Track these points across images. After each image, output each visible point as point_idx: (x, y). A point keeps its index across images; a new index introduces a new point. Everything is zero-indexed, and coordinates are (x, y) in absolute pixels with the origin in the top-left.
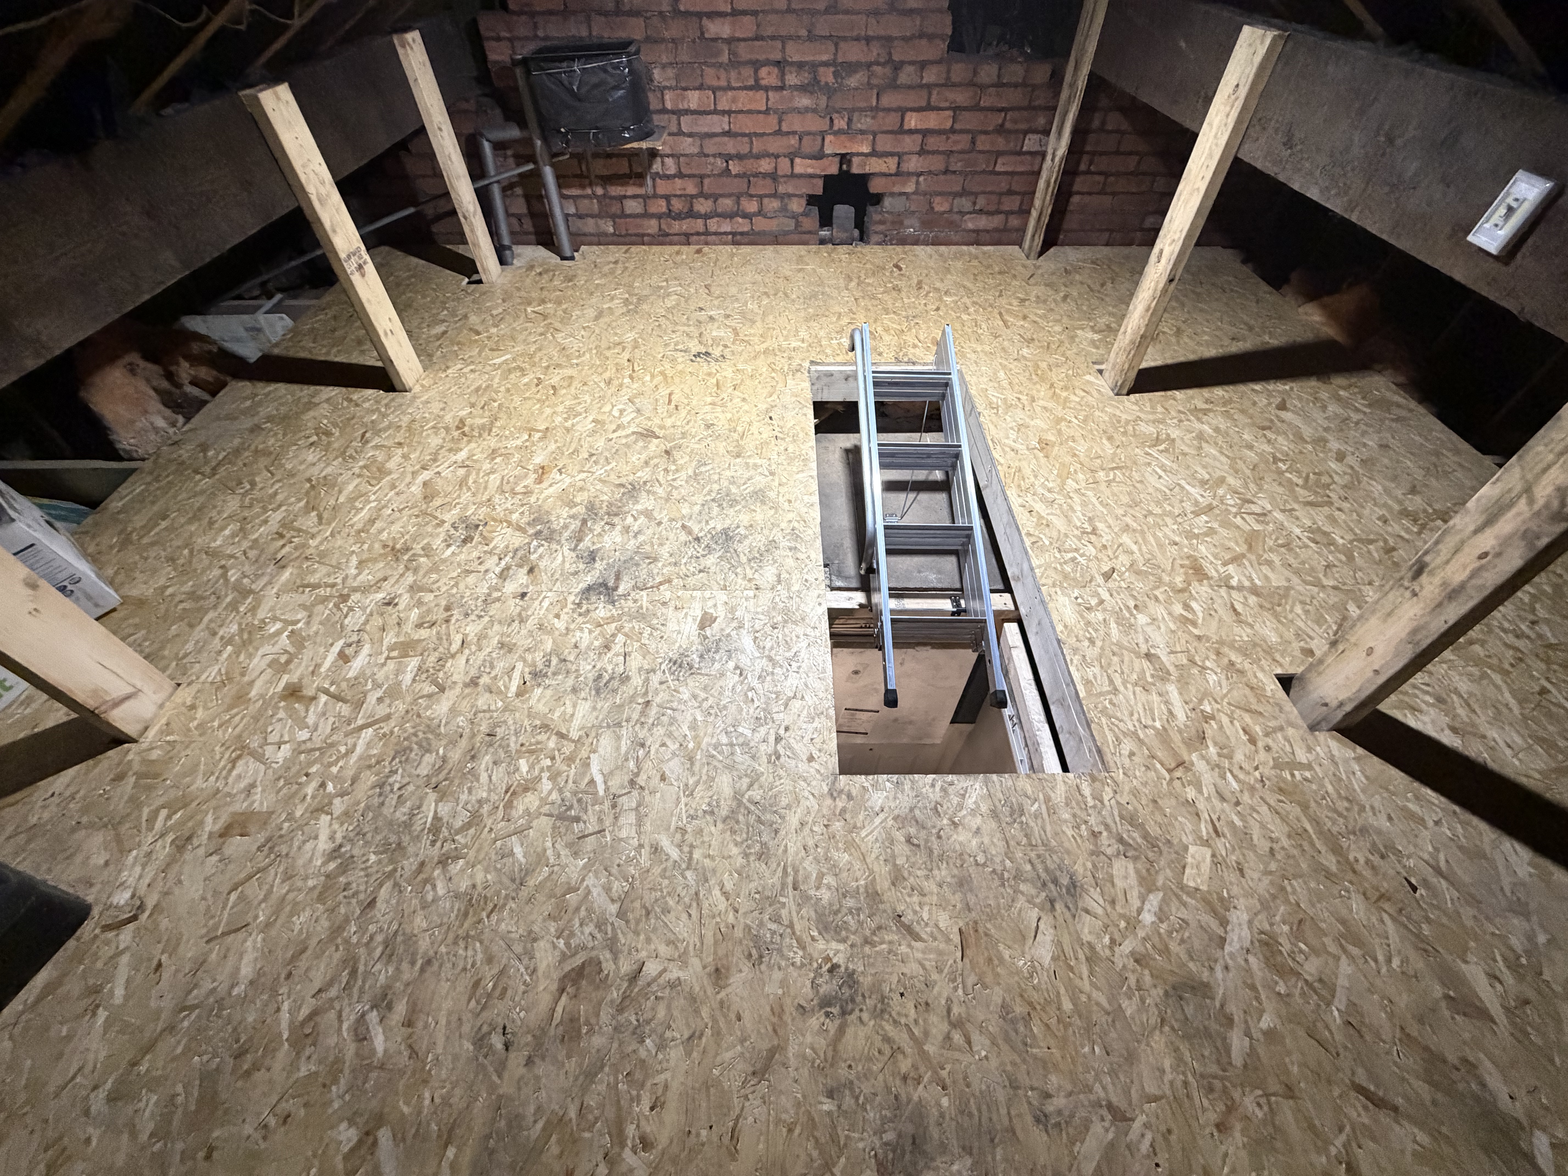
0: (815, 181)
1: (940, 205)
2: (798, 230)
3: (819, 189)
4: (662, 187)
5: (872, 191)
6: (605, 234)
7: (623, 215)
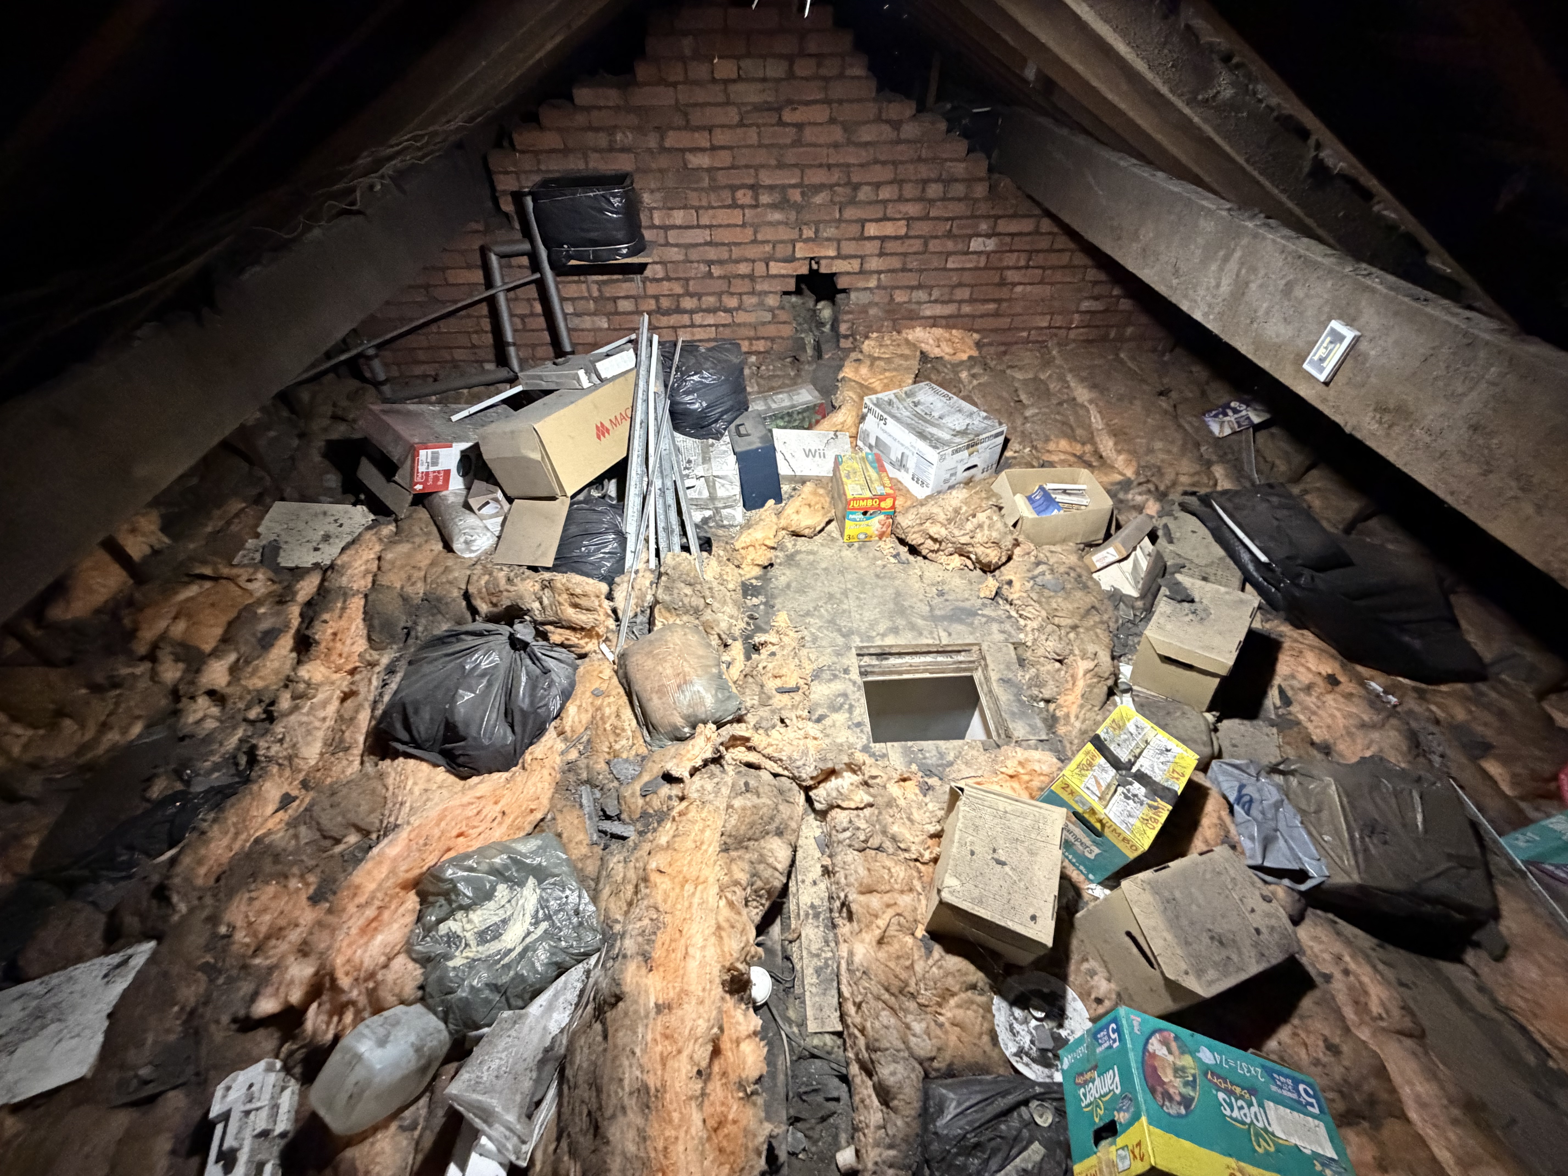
0: (788, 280)
1: (900, 297)
2: (775, 321)
3: (792, 287)
4: (652, 289)
5: (839, 286)
6: (600, 329)
7: (617, 313)
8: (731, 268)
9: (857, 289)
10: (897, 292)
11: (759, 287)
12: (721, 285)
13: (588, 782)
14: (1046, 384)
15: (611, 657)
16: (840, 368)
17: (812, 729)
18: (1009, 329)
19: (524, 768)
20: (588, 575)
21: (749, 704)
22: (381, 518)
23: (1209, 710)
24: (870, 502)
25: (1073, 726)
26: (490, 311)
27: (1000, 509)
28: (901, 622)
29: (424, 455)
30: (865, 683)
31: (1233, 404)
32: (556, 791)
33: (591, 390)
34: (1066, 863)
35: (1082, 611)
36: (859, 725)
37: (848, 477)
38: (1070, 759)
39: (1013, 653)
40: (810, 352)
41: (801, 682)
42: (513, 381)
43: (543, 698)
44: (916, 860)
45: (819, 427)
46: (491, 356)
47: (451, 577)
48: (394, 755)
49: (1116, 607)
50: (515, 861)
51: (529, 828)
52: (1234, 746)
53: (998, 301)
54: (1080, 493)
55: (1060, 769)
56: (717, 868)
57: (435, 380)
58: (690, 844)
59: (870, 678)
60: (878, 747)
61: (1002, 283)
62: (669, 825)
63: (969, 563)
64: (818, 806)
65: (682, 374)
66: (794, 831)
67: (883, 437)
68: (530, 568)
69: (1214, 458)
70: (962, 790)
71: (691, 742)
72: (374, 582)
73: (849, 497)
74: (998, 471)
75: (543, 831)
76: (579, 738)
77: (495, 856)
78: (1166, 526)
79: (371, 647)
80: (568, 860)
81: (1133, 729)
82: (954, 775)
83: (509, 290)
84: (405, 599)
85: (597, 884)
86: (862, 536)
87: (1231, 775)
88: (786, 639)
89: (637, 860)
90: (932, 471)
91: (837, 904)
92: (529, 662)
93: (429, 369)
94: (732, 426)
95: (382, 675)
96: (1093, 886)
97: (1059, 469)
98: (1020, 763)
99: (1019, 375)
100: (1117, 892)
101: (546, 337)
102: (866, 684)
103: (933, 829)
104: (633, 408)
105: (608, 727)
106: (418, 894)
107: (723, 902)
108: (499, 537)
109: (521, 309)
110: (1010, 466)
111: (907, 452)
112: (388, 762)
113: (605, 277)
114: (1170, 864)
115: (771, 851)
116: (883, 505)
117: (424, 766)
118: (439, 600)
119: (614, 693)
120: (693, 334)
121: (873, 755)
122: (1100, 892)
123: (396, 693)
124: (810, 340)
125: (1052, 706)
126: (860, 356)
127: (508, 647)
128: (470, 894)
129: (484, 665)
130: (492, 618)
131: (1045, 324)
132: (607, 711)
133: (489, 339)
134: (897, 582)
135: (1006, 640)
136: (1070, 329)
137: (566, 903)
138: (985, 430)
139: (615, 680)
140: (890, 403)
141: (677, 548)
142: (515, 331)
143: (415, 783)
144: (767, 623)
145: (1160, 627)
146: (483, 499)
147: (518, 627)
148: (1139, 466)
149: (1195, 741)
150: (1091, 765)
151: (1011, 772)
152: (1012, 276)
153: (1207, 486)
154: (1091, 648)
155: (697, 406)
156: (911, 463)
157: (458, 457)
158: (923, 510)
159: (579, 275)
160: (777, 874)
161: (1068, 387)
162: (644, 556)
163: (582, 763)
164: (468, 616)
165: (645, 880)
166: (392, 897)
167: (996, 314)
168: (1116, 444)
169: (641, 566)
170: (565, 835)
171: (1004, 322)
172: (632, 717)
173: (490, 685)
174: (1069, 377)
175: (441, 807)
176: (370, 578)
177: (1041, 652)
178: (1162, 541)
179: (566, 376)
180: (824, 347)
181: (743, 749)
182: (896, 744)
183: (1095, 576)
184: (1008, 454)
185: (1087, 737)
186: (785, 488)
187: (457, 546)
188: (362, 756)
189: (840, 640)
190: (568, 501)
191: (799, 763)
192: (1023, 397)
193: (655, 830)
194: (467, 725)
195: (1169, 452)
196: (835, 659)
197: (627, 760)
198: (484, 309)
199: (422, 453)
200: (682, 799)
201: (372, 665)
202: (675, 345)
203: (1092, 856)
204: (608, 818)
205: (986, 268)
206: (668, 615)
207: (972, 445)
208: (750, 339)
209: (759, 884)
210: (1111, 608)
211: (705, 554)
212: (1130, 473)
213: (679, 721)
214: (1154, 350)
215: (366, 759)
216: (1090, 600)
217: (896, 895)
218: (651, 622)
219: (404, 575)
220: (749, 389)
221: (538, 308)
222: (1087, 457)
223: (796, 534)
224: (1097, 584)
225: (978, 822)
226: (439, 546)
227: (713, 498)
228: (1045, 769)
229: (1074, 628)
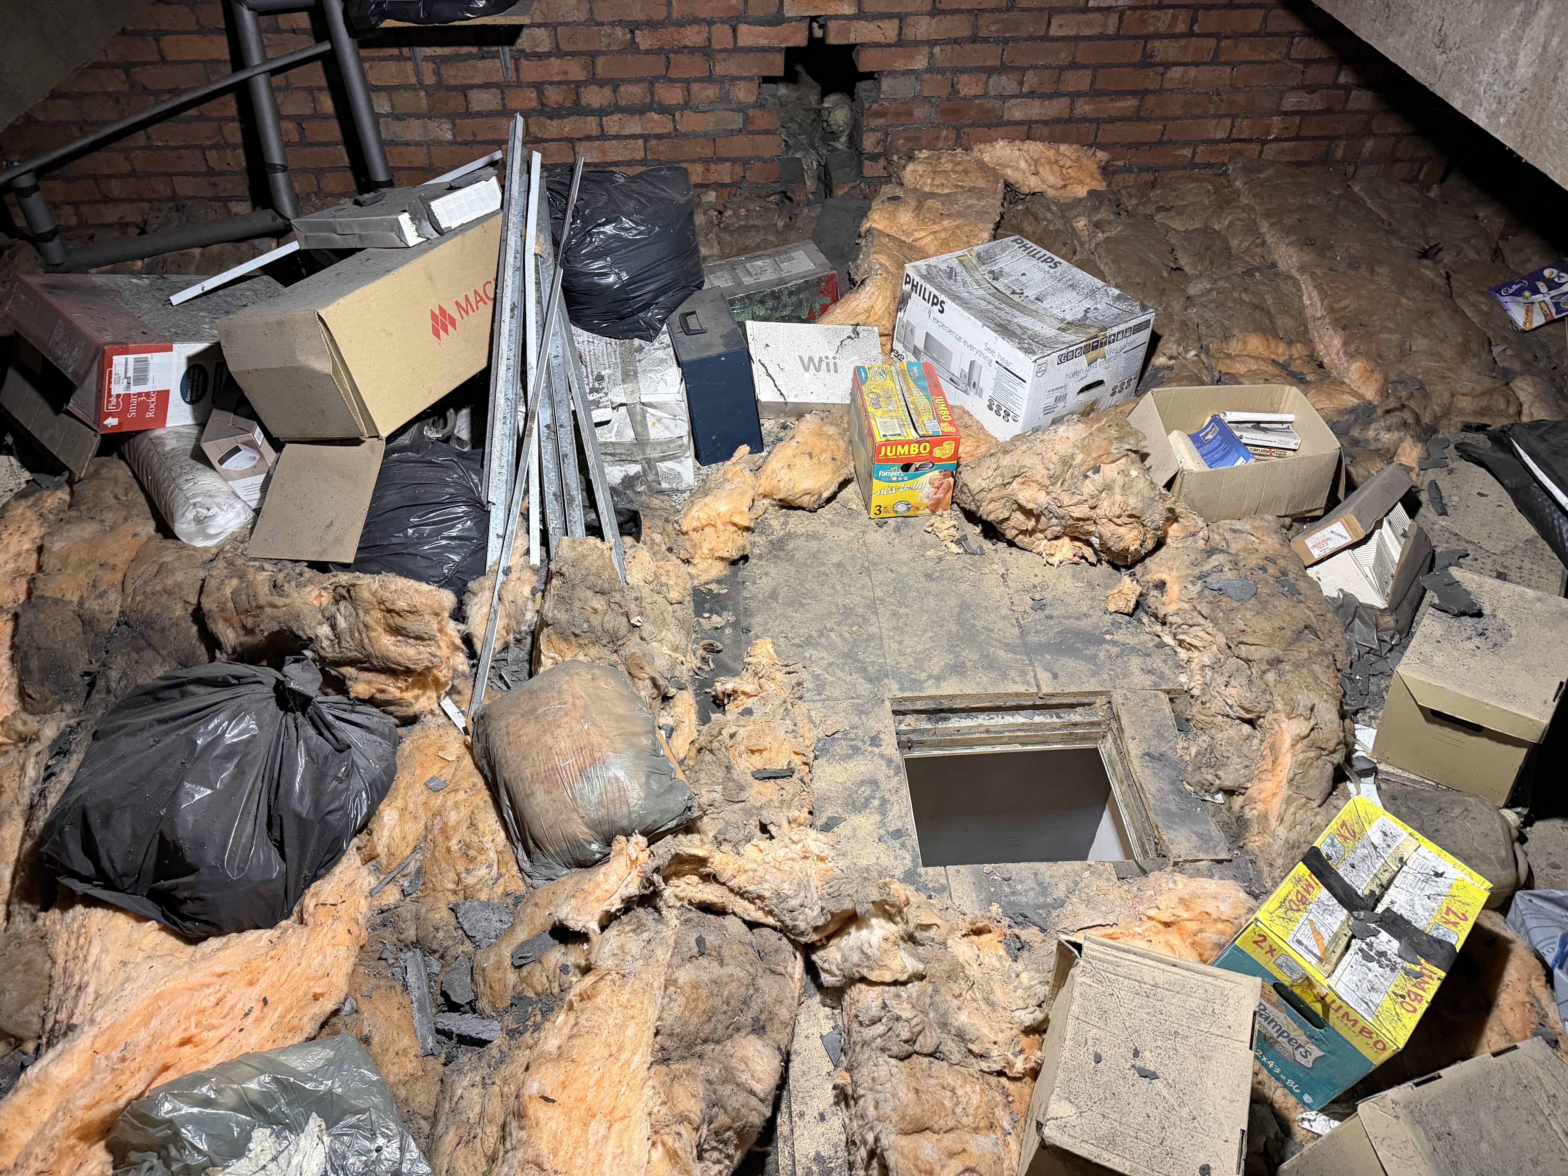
0: (770, 56)
1: (968, 86)
2: (747, 129)
3: (778, 69)
4: (530, 71)
5: (862, 69)
6: (439, 143)
7: (469, 114)
8: (669, 36)
9: (893, 73)
10: (964, 78)
11: (719, 70)
12: (654, 66)
13: (417, 944)
14: (1225, 240)
15: (461, 722)
16: (864, 213)
17: (816, 841)
18: (1161, 143)
19: (302, 921)
20: (419, 578)
21: (705, 799)
22: (42, 478)
23: (1511, 804)
24: (914, 449)
25: (1274, 835)
26: (240, 111)
27: (1144, 457)
28: (970, 655)
29: (120, 363)
30: (907, 761)
31: (1547, 273)
32: (360, 962)
33: (420, 250)
34: (1264, 1076)
35: (1288, 633)
36: (898, 834)
37: (877, 405)
38: (1268, 893)
39: (1167, 707)
40: (810, 184)
41: (797, 760)
42: (282, 234)
43: (336, 794)
44: (1000, 1073)
45: (828, 317)
46: (243, 189)
47: (170, 582)
48: (68, 900)
49: (1348, 627)
50: (284, 1086)
51: (310, 1029)
52: (1556, 866)
53: (1141, 94)
54: (1284, 427)
55: (1251, 910)
56: (648, 1092)
57: (143, 232)
58: (598, 1050)
59: (916, 754)
60: (932, 874)
61: (1146, 63)
62: (562, 1018)
63: (1088, 552)
64: (826, 979)
65: (585, 222)
66: (785, 1024)
67: (938, 335)
68: (312, 565)
69: (1517, 366)
70: (1079, 947)
71: (603, 869)
72: (30, 592)
73: (879, 439)
74: (1139, 392)
75: (336, 1033)
76: (404, 865)
77: (250, 1078)
78: (1433, 485)
79: (25, 709)
80: (382, 1084)
81: (1377, 839)
82: (1066, 923)
83: (274, 72)
84: (86, 622)
85: (434, 1125)
86: (901, 508)
87: (1548, 916)
88: (770, 687)
89: (505, 1081)
90: (1024, 391)
91: (863, 1152)
92: (311, 731)
93: (133, 213)
94: (675, 316)
95: (45, 759)
96: (1311, 1115)
97: (1247, 386)
98: (1182, 900)
99: (1177, 224)
100: (1350, 1122)
101: (342, 156)
102: (910, 763)
103: (1028, 1018)
104: (498, 281)
105: (454, 844)
106: (110, 1149)
107: (658, 1154)
108: (257, 511)
109: (298, 105)
110: (1160, 384)
111: (980, 360)
112: (55, 914)
113: (447, 51)
114: (1442, 1072)
115: (744, 1060)
116: (937, 453)
117: (121, 920)
118: (149, 623)
119: (465, 784)
120: (604, 153)
121: (921, 888)
122: (1322, 1125)
123: (69, 789)
124: (811, 163)
125: (1238, 801)
126: (898, 192)
127: (273, 704)
128: (203, 1146)
129: (231, 737)
130: (242, 655)
131: (1221, 135)
132: (453, 817)
133: (238, 159)
134: (963, 587)
135: (1156, 687)
136: (1265, 142)
137: (378, 1161)
138: (1118, 319)
139: (468, 761)
140: (951, 273)
141: (579, 530)
142: (285, 145)
143: (104, 951)
144: (738, 658)
145: (1425, 661)
146: (227, 444)
147: (291, 669)
148: (1386, 379)
149: (1486, 859)
150: (1303, 901)
151: (1166, 917)
152: (1163, 50)
153: (1501, 414)
154: (1304, 699)
155: (612, 279)
156: (987, 379)
157: (183, 369)
158: (1007, 460)
159: (398, 44)
160: (754, 1102)
161: (1264, 243)
162: (520, 544)
163: (408, 909)
164: (202, 651)
165: (520, 1115)
166: (62, 1155)
167: (1137, 117)
168: (1345, 343)
169: (514, 560)
170: (376, 1040)
171: (1151, 131)
172: (498, 827)
173: (240, 772)
174: (1264, 227)
175: (150, 992)
176: (22, 586)
177: (1217, 705)
178: (1427, 511)
179: (379, 224)
180: (836, 175)
181: (695, 879)
182: (962, 868)
183: (1311, 572)
184: (1159, 360)
185: (1299, 853)
186: (768, 425)
187: (183, 526)
188: (8, 904)
189: (865, 688)
190: (381, 447)
191: (794, 903)
192: (1184, 262)
193: (537, 1028)
194: (200, 846)
195: (1438, 356)
196: (856, 720)
197: (487, 905)
198: (230, 105)
199: (118, 361)
200: (586, 970)
201: (27, 740)
202: (572, 170)
203: (1308, 1063)
204: (454, 1007)
205: (1117, 37)
206: (563, 646)
207: (1094, 346)
208: (705, 161)
209: (723, 1119)
210: (1338, 629)
211: (629, 540)
212: (1370, 393)
213: (581, 831)
214: (1411, 180)
215: (15, 908)
216: (1303, 613)
217: (967, 1137)
218: (534, 659)
219: (83, 578)
220: (704, 251)
221: (327, 104)
222: (1296, 366)
223: (787, 505)
224: (1315, 586)
225: (1109, 1004)
226: (149, 528)
227: (641, 441)
228: (1226, 909)
229: (1275, 662)
